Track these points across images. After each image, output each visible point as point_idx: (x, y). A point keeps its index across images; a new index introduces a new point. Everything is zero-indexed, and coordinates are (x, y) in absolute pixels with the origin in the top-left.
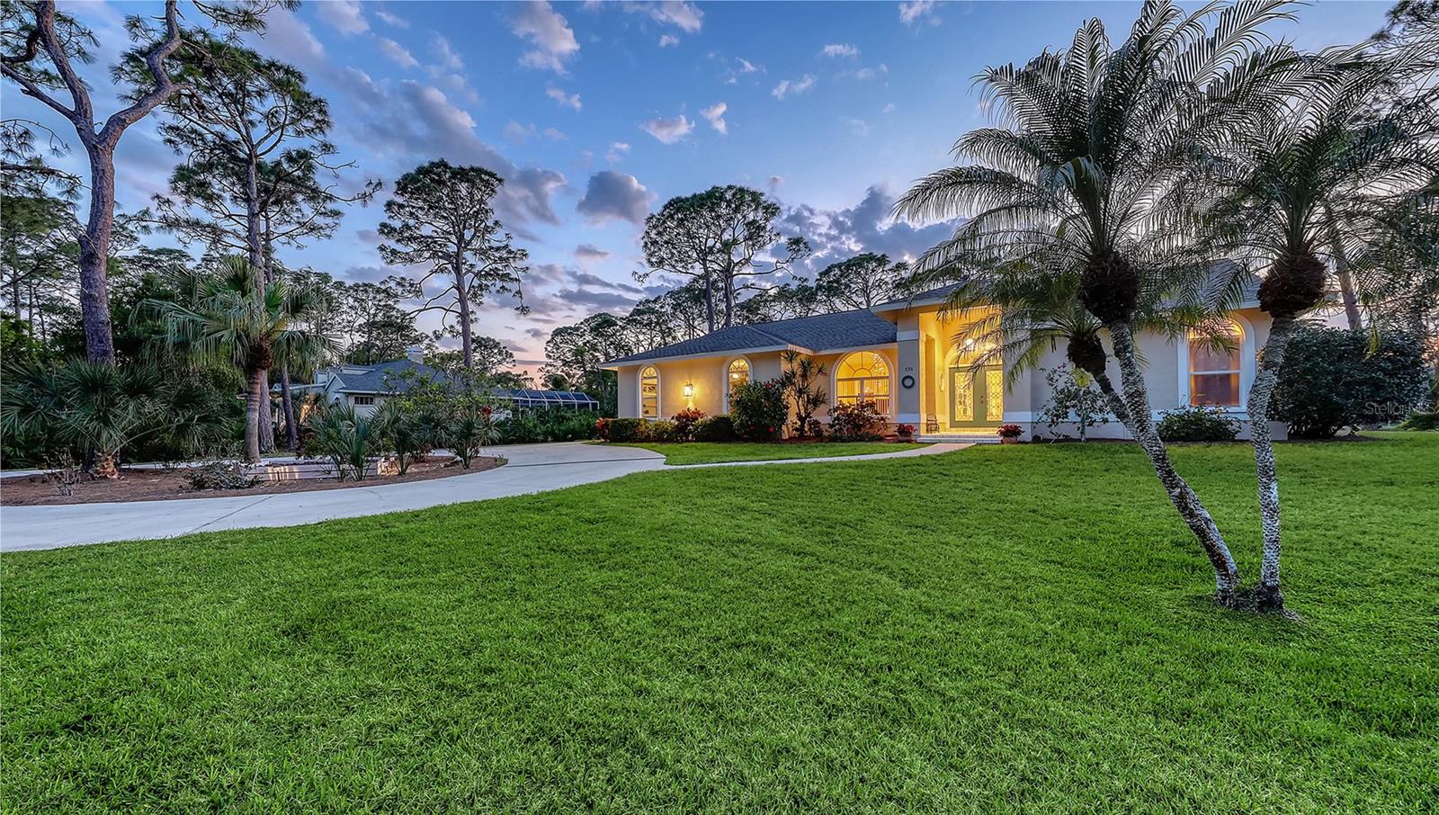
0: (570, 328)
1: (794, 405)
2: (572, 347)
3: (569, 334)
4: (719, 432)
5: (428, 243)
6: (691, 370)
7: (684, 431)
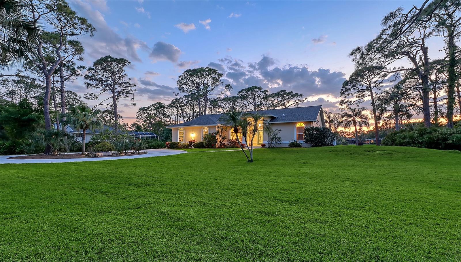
0: (146, 107)
1: (219, 139)
2: (147, 115)
3: (145, 110)
4: (200, 145)
5: (100, 80)
6: (193, 130)
7: (191, 145)
